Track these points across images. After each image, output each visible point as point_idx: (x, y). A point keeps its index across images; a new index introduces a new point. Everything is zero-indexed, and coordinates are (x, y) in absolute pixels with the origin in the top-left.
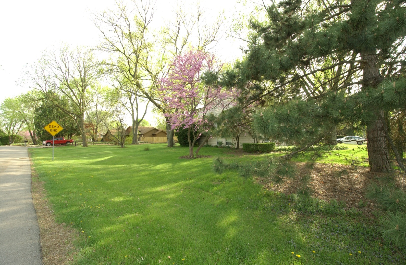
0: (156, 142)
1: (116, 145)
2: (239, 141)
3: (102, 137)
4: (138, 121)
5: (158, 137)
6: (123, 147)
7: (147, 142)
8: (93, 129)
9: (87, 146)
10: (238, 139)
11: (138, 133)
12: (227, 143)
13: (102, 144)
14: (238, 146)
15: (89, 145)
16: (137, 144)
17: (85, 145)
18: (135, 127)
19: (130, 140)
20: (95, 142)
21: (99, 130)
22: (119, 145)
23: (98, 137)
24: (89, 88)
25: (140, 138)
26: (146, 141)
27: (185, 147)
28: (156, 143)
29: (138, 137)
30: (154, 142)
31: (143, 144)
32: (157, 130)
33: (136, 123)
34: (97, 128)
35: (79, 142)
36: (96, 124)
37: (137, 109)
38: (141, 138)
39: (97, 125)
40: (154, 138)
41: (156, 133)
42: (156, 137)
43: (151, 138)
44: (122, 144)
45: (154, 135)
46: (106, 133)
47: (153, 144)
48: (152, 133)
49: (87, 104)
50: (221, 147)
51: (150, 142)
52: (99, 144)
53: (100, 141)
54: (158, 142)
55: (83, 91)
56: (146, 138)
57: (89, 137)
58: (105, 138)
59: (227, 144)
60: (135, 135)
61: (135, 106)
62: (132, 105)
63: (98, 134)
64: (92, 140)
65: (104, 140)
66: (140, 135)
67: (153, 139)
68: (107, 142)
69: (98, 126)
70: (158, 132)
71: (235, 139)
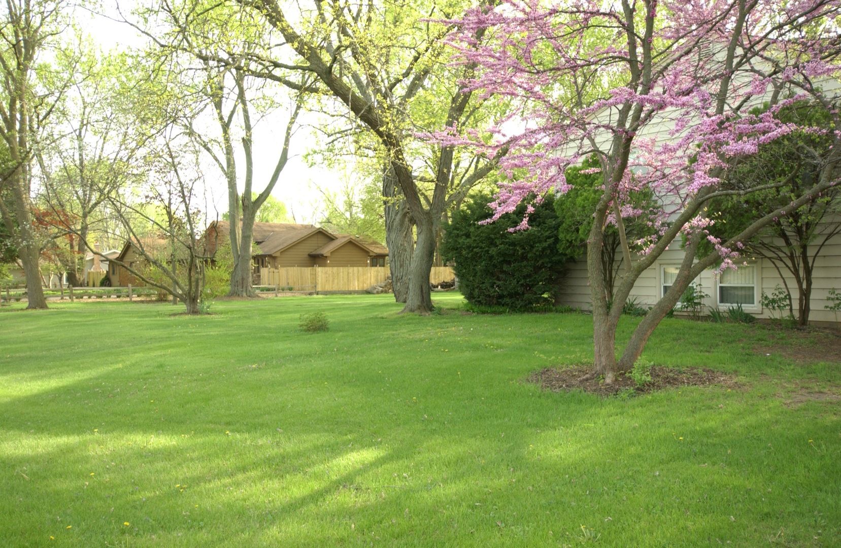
0: (328, 288)
1: (162, 299)
2: (809, 283)
3: (104, 268)
4: (254, 196)
5: (332, 266)
6: (195, 312)
7: (291, 289)
8: (70, 233)
9: (43, 306)
10: (808, 271)
11: (253, 250)
12: (725, 294)
13: (105, 299)
14: (805, 310)
15: (55, 303)
16: (251, 296)
17: (38, 302)
18: (240, 225)
19: (221, 280)
20: (78, 290)
21: (91, 238)
22: (175, 303)
23: (87, 270)
24: (43, 56)
25: (257, 270)
26: (283, 284)
27: (495, 313)
28: (326, 293)
29: (252, 264)
30: (319, 289)
31: (271, 295)
32: (330, 238)
33: (245, 207)
34: (85, 229)
35: (16, 287)
36: (78, 210)
37: (247, 143)
38: (264, 272)
39: (85, 216)
40: (319, 270)
41: (326, 251)
42: (324, 265)
43: (308, 271)
44: (192, 299)
45: (315, 259)
46: (119, 251)
47: (315, 296)
48: (309, 248)
49: (39, 123)
50: (696, 317)
51: (302, 290)
52: (94, 299)
53: (98, 283)
54: (335, 288)
55: (22, 68)
56: (283, 271)
57: (52, 266)
58: (117, 269)
59: (722, 301)
60: (241, 258)
61: (237, 131)
62: (226, 127)
63: (89, 256)
64: (68, 279)
65: (115, 279)
66: (260, 260)
67: (314, 276)
68: (124, 290)
69: (89, 220)
70: (333, 246)
71: (787, 274)
